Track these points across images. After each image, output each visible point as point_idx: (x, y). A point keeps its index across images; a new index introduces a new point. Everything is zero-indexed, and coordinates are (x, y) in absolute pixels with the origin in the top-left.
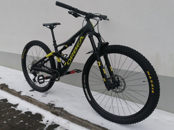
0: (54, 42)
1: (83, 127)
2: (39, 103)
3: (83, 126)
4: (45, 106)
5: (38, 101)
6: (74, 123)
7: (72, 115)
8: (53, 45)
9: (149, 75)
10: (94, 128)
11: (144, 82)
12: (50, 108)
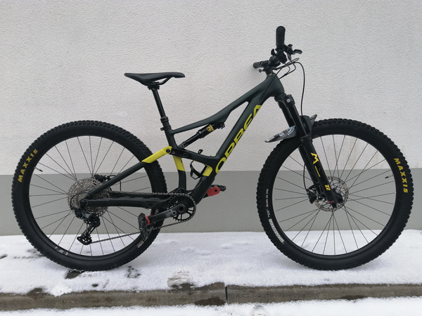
0: (165, 121)
1: (298, 302)
2: (145, 295)
3: (296, 300)
4: (169, 296)
5: (135, 292)
6: (271, 302)
7: (257, 288)
8: (162, 129)
9: (399, 165)
10: (322, 292)
11: (388, 177)
12: (190, 294)
